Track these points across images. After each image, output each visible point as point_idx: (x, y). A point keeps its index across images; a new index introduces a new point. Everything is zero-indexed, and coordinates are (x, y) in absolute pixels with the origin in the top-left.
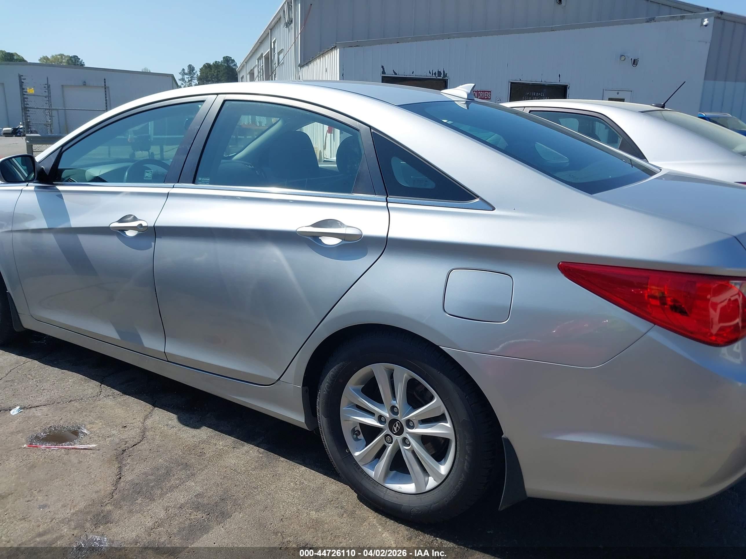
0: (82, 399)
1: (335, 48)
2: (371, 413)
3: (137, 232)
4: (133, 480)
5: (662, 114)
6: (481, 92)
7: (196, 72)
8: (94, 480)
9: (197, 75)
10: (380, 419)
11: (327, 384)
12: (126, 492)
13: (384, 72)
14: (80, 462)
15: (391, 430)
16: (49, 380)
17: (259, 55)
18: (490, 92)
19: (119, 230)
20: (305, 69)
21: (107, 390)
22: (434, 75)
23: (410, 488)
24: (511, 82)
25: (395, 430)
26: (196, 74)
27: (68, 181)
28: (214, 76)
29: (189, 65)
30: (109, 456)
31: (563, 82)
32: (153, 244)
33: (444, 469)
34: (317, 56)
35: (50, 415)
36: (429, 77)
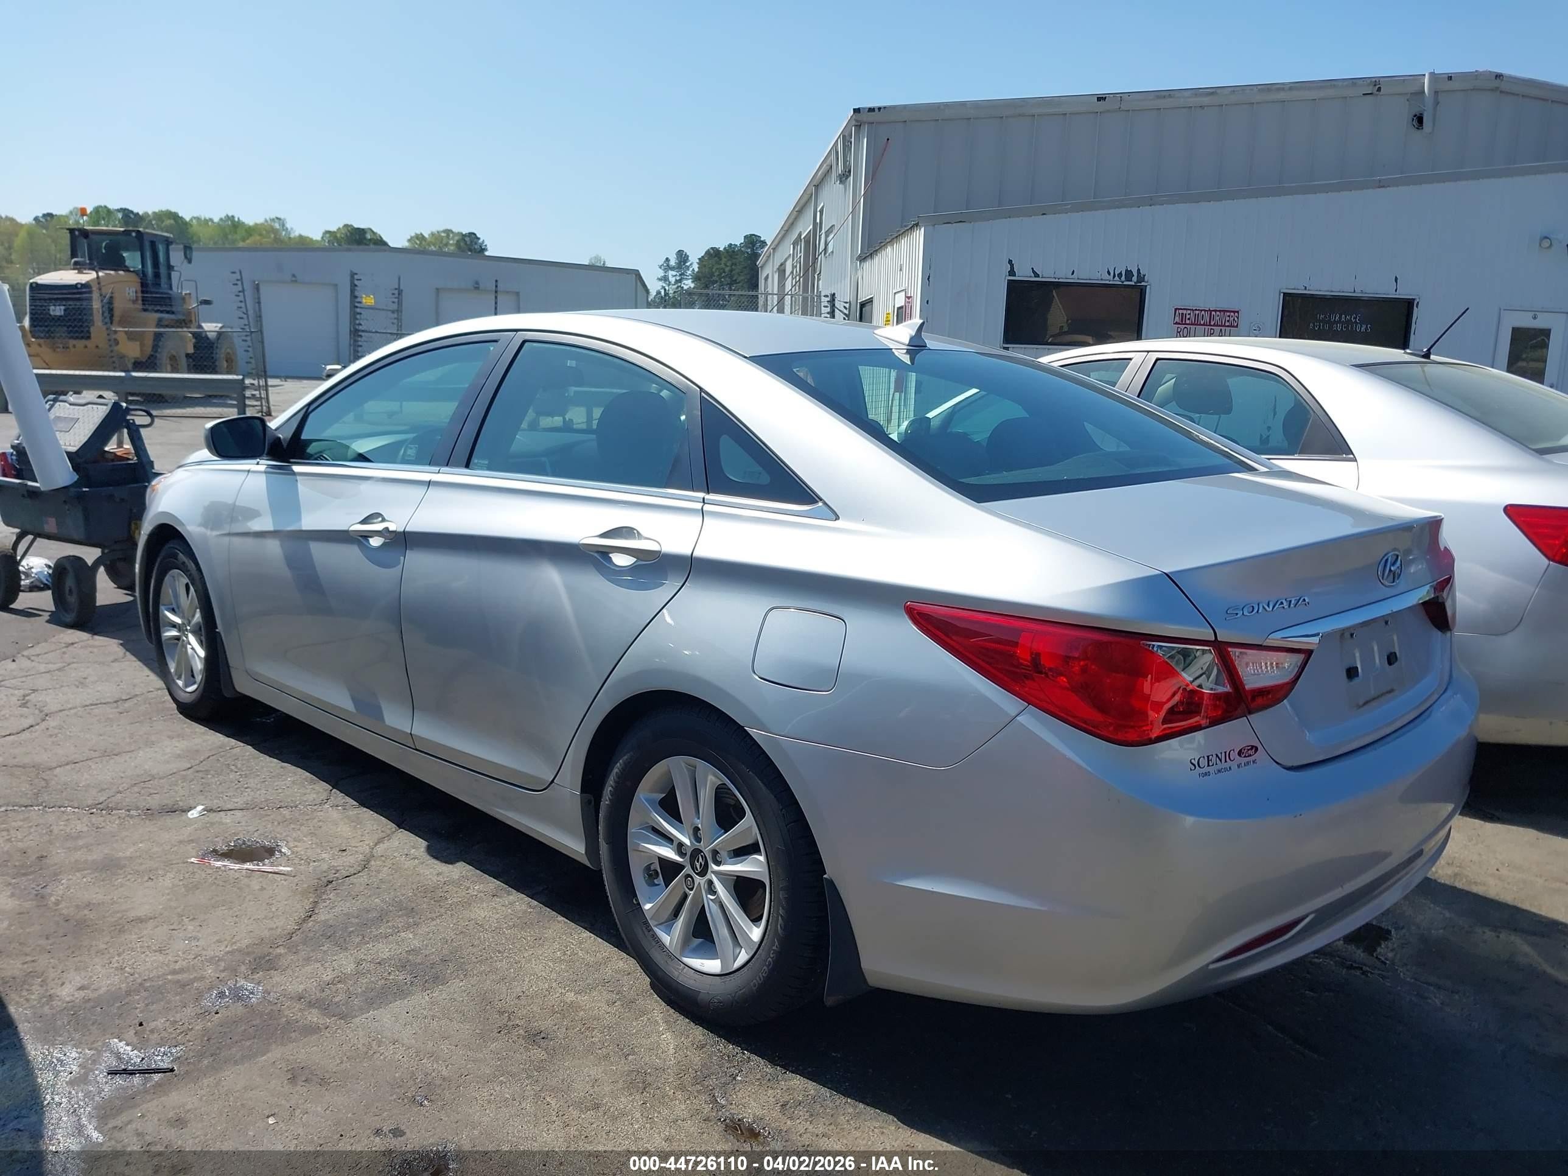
0: (296, 807)
1: (917, 225)
2: (668, 839)
3: (383, 539)
4: (327, 920)
5: (1424, 371)
6: (1218, 313)
7: (691, 264)
8: (274, 914)
9: (693, 270)
10: (680, 848)
11: (610, 788)
12: (311, 935)
13: (1012, 272)
14: (262, 889)
15: (693, 867)
16: (258, 776)
17: (795, 236)
18: (1238, 312)
19: (361, 536)
20: (867, 265)
21: (339, 797)
22: (1117, 277)
23: (713, 966)
24: (1284, 294)
25: (698, 867)
26: (691, 269)
27: (317, 458)
28: (724, 272)
29: (679, 251)
30: (306, 886)
31: (1403, 293)
32: (402, 558)
33: (756, 933)
34: (888, 240)
35: (244, 823)
36: (1107, 282)
